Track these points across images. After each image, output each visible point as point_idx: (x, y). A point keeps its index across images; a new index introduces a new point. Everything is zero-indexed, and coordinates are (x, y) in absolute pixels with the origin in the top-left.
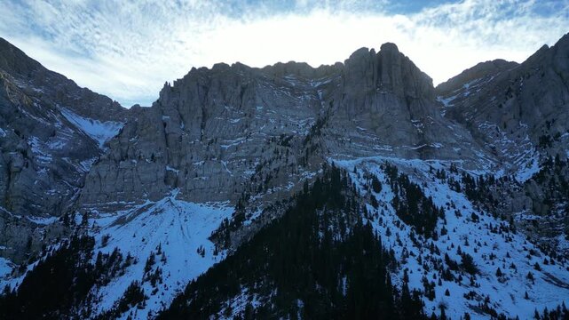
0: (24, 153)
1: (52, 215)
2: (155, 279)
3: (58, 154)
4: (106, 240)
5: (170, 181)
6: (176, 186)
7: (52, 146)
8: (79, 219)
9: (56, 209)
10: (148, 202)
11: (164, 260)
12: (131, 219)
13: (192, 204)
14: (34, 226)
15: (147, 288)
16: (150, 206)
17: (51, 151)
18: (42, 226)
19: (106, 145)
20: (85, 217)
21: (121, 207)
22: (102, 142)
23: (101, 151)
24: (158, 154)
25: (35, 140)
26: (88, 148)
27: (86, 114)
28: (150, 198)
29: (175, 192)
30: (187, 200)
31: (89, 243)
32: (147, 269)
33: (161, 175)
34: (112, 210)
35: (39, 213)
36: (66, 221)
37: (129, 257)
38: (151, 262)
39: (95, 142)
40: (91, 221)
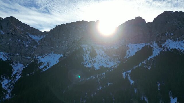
0: (23, 45)
1: (29, 57)
2: (48, 65)
3: (29, 44)
4: (40, 60)
5: (52, 50)
6: (53, 51)
7: (27, 43)
8: (35, 57)
9: (30, 56)
10: (47, 54)
11: (50, 63)
12: (44, 57)
13: (56, 54)
14: (26, 58)
15: (47, 66)
16: (48, 55)
17: (28, 44)
18: (28, 58)
19: (38, 42)
20: (36, 57)
21: (42, 55)
22: (37, 41)
23: (37, 43)
24: (49, 45)
25: (24, 42)
26: (34, 43)
27: (33, 34)
28: (48, 53)
29: (53, 52)
30: (55, 53)
31: (37, 61)
32: (47, 64)
33: (50, 49)
34: (41, 55)
35: (27, 56)
36: (33, 57)
37: (44, 63)
38: (48, 63)
39: (36, 41)
40: (37, 57)
